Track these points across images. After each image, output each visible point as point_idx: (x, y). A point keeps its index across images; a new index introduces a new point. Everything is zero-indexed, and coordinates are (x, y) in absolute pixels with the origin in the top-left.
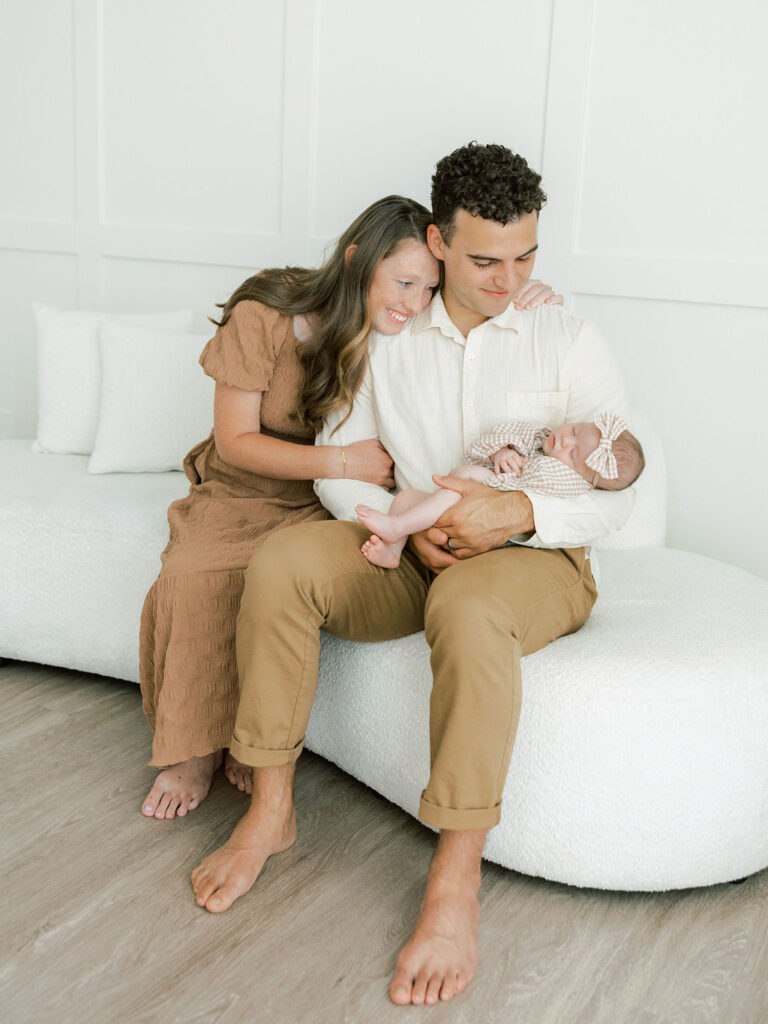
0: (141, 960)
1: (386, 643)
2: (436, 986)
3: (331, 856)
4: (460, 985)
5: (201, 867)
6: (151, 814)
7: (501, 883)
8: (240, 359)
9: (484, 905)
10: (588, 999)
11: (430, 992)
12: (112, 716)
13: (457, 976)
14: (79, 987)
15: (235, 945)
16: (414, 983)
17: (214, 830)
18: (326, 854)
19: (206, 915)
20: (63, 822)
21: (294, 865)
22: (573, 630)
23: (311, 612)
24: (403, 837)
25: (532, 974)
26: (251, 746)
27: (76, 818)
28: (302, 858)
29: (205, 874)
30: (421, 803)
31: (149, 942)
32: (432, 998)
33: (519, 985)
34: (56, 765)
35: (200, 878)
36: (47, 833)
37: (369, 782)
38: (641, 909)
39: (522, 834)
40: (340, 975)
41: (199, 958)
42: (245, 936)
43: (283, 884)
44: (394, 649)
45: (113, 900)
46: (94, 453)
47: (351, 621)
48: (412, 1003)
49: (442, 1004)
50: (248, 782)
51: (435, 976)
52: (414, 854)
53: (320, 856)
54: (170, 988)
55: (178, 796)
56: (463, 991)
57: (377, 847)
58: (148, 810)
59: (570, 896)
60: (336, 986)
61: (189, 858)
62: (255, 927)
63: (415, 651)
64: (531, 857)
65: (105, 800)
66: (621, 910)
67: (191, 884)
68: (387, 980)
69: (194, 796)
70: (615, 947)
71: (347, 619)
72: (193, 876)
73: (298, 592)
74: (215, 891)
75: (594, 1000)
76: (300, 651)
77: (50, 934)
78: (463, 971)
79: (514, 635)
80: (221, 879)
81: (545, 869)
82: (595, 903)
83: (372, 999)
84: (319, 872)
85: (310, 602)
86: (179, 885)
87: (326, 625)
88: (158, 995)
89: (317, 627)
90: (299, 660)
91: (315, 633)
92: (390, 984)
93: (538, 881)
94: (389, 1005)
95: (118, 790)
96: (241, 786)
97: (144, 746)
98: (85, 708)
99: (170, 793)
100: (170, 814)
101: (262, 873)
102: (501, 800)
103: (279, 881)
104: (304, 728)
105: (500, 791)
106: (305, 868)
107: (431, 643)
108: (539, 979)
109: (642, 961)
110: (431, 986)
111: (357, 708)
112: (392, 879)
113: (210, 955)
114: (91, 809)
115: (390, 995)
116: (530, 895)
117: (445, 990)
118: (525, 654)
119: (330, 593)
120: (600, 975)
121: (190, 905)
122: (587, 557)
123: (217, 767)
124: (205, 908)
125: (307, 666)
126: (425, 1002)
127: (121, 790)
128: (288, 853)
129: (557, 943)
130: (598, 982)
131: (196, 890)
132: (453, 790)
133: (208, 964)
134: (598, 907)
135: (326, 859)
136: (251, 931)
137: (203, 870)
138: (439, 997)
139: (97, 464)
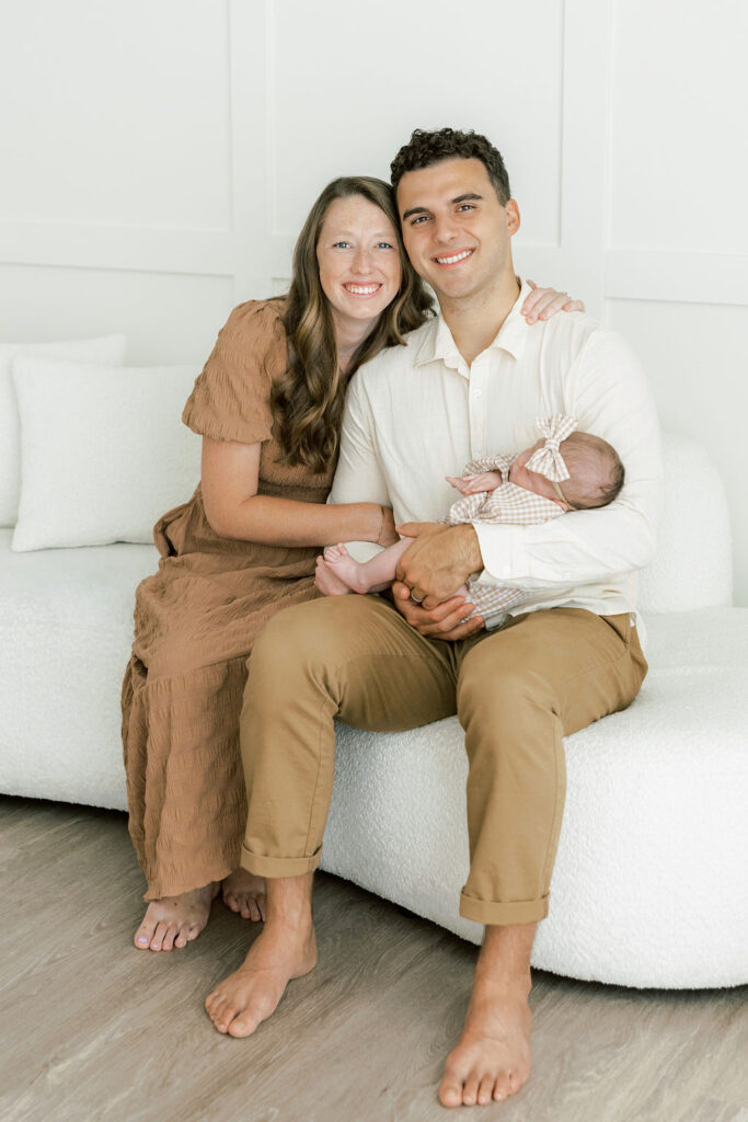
0: (166, 1084)
1: (408, 733)
2: (488, 1086)
3: (360, 976)
4: (514, 1085)
5: (216, 993)
6: (146, 946)
7: (553, 994)
8: (235, 407)
9: (536, 1014)
10: (650, 1092)
11: (482, 1092)
12: (73, 847)
13: (510, 1077)
14: (106, 1111)
15: (266, 1066)
16: (464, 1085)
17: (221, 959)
18: (354, 976)
19: (229, 1040)
20: (45, 961)
21: (318, 988)
22: (622, 707)
23: (325, 701)
24: (439, 954)
25: (591, 1073)
26: (266, 855)
27: (59, 956)
28: (327, 981)
29: (222, 999)
30: (462, 899)
31: (171, 1069)
32: (485, 1098)
33: (577, 1084)
34: (20, 903)
35: (216, 1004)
36: (28, 973)
37: (395, 897)
38: (710, 1009)
39: (574, 933)
40: (384, 1085)
41: (231, 1079)
42: (274, 1057)
43: (308, 1007)
44: (418, 739)
45: (122, 1031)
46: (17, 526)
47: (368, 710)
48: (463, 1104)
49: (496, 1105)
50: (254, 908)
51: (487, 1076)
52: (453, 971)
53: (346, 978)
54: (203, 1107)
55: (175, 925)
56: (518, 1092)
57: (410, 966)
58: (142, 942)
59: (630, 1001)
60: (381, 1095)
61: (197, 988)
62: (284, 1049)
63: (441, 739)
64: (584, 958)
65: (87, 936)
66: (686, 1011)
67: (206, 1013)
68: (435, 1087)
69: (193, 924)
70: (680, 1045)
71: (363, 708)
72: (208, 1004)
73: (309, 679)
74: (236, 1016)
75: (657, 1092)
76: (314, 744)
77: (61, 1067)
78: (516, 1071)
79: (554, 712)
80: (241, 1002)
81: (601, 971)
82: (658, 1006)
83: (421, 1105)
84: (348, 993)
85: (323, 689)
86: (193, 1014)
87: (341, 715)
88: (192, 1113)
89: (331, 717)
90: (314, 756)
91: (329, 723)
92: (438, 1091)
93: (596, 987)
94: (441, 1109)
95: (100, 924)
96: (245, 913)
97: (120, 878)
98: (38, 839)
99: (165, 922)
100: (168, 946)
101: (284, 998)
102: (548, 893)
103: (304, 1005)
104: (322, 834)
105: (547, 883)
106: (330, 991)
107: (465, 726)
108: (599, 1077)
109: (708, 1055)
110: (484, 1086)
111: (378, 812)
112: (430, 995)
113: (241, 1076)
114: (73, 946)
115: (439, 1100)
116: (586, 1002)
117: (498, 1090)
118: (567, 735)
119: (345, 679)
120: (663, 1072)
121: (209, 1033)
122: (632, 624)
123: (215, 894)
124: (228, 1034)
125: (323, 762)
126: (477, 1103)
127: (104, 925)
128: (310, 977)
129: (617, 1044)
130: (661, 1078)
131: (212, 1018)
132: (495, 882)
133: (239, 1084)
134: (661, 1010)
135: (354, 981)
136: (281, 1052)
137: (219, 996)
138: (493, 1098)
139: (25, 538)
